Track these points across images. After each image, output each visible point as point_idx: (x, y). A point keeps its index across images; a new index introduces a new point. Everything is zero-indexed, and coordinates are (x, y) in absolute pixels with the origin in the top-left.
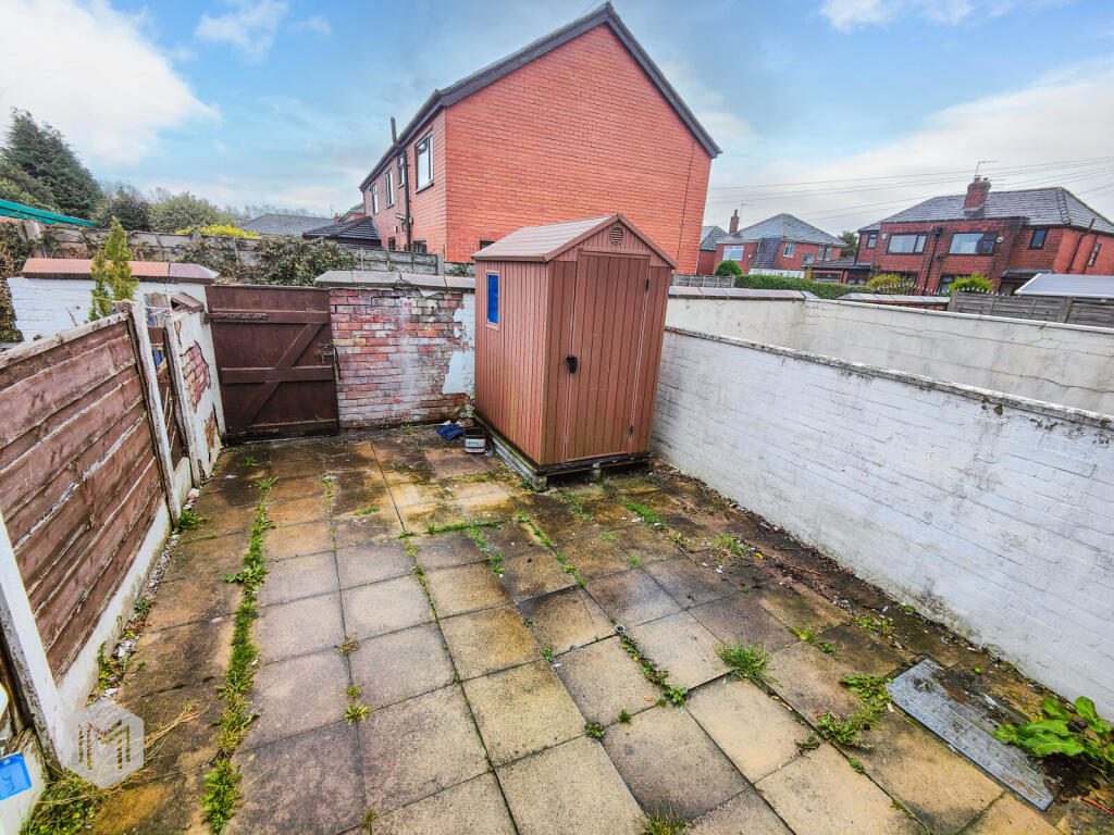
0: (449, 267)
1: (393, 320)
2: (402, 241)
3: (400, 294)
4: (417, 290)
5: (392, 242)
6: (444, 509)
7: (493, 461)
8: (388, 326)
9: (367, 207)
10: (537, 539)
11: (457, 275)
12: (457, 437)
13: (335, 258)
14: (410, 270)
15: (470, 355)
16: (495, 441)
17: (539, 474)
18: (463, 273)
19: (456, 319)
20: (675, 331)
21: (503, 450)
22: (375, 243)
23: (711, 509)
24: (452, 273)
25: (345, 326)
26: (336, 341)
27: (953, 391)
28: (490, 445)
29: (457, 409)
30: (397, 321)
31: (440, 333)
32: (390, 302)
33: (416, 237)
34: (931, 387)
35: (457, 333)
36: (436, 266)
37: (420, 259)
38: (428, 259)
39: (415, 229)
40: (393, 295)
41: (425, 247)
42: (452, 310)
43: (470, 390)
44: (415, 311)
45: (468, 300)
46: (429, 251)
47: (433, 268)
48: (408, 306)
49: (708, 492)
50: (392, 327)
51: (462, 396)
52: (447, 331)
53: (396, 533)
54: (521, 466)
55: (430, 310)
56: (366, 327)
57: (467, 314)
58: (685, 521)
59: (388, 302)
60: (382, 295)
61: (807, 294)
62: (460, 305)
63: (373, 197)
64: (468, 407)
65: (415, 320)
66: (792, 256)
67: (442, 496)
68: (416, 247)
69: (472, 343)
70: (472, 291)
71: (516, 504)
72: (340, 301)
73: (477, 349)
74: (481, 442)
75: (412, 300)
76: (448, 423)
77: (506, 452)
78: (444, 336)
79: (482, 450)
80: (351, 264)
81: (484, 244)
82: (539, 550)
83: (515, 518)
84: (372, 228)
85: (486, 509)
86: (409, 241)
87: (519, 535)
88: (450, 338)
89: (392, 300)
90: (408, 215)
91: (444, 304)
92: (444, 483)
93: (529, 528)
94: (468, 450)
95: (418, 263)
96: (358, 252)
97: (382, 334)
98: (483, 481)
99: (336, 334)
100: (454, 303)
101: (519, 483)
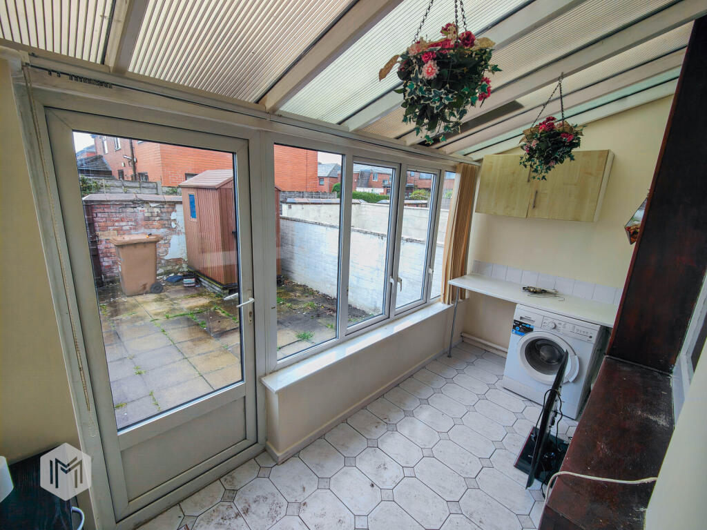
0: (166, 189)
1: (133, 220)
2: (129, 172)
3: (137, 205)
4: (147, 203)
5: (121, 173)
6: (174, 309)
7: (201, 289)
8: (130, 223)
9: (98, 147)
10: (223, 314)
11: (171, 194)
12: (178, 281)
13: (84, 185)
14: (139, 192)
15: (183, 238)
16: (201, 279)
17: (224, 289)
18: (175, 193)
19: (172, 218)
20: (287, 219)
21: (205, 282)
22: (108, 174)
23: (307, 295)
24: (167, 193)
25: (102, 224)
26: (97, 233)
27: (371, 233)
28: (198, 282)
29: (177, 267)
30: (136, 221)
31: (163, 226)
32: (132, 210)
33: (140, 170)
34: (366, 233)
35: (173, 225)
36: (157, 189)
37: (145, 185)
38: (151, 185)
39: (138, 165)
40: (132, 206)
41: (147, 177)
42: (170, 213)
43: (184, 256)
44: (147, 215)
45: (179, 208)
46: (150, 179)
47: (155, 191)
48: (142, 212)
49: (308, 289)
50: (133, 224)
51: (179, 259)
52: (167, 224)
53: (148, 320)
54: (215, 287)
55: (156, 213)
56: (116, 224)
57: (179, 215)
58: (294, 300)
59: (129, 210)
60: (126, 206)
61: (361, 201)
62: (174, 210)
63: (103, 142)
64: (184, 265)
65: (148, 219)
66: (377, 181)
67: (172, 305)
68: (140, 177)
69: (183, 230)
70: (181, 203)
71: (212, 303)
72: (99, 210)
73: (186, 234)
74: (193, 280)
75: (144, 209)
76: (172, 275)
77: (207, 283)
78: (166, 228)
79: (193, 285)
80: (98, 189)
81: (188, 175)
82: (224, 318)
83: (212, 309)
84: (103, 163)
85: (197, 307)
86: (135, 172)
87: (215, 314)
88: (170, 228)
89: (132, 209)
90: (133, 157)
91: (165, 210)
92: (172, 300)
93: (218, 311)
94: (185, 285)
95: (143, 187)
96: (101, 181)
97: (127, 228)
98: (195, 297)
99: (98, 229)
100: (170, 209)
101: (214, 295)
